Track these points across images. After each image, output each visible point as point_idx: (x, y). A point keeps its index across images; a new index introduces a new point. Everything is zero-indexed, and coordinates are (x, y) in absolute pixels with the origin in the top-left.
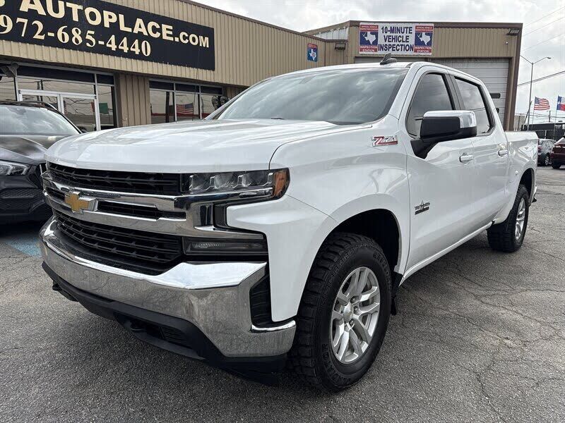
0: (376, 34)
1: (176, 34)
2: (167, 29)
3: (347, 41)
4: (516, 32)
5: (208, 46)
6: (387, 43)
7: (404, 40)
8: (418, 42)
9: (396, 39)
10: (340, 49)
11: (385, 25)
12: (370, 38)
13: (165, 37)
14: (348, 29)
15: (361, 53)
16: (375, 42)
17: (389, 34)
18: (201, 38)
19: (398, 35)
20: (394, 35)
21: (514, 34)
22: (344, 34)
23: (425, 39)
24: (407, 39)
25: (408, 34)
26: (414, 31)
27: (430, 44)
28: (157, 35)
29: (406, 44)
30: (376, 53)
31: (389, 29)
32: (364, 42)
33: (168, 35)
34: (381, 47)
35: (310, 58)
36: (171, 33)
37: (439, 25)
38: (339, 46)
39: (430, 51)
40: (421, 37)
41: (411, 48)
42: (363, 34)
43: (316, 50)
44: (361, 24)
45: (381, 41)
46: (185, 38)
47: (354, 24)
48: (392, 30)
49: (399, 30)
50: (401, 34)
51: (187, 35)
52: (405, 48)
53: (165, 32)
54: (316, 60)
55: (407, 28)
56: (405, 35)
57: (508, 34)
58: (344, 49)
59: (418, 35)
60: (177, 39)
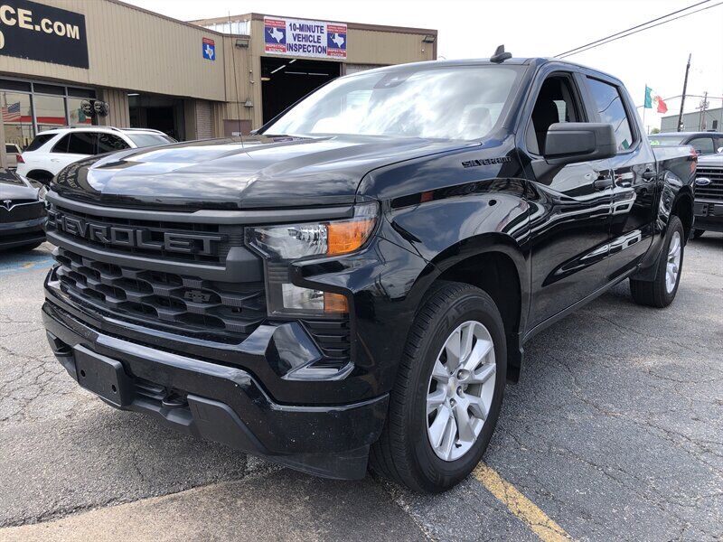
0: (283, 30)
1: (36, 21)
2: (25, 15)
3: (249, 37)
4: (432, 39)
5: (78, 38)
6: (298, 43)
7: (316, 40)
8: (331, 44)
9: (306, 38)
10: (242, 46)
11: (293, 21)
12: (277, 35)
13: (22, 25)
14: (249, 23)
15: (267, 52)
16: (283, 41)
17: (298, 32)
18: (69, 26)
19: (308, 34)
20: (304, 33)
21: (429, 42)
22: (245, 29)
23: (339, 40)
24: (318, 39)
25: (320, 34)
26: (325, 31)
27: (343, 46)
28: (12, 22)
29: (318, 45)
30: (284, 53)
31: (298, 26)
32: (269, 39)
33: (26, 22)
34: (291, 47)
35: (206, 56)
36: (30, 20)
37: (352, 26)
38: (239, 43)
39: (345, 55)
40: (334, 38)
41: (324, 50)
42: (268, 30)
43: (212, 47)
44: (265, 18)
45: (290, 40)
46: (48, 26)
47: (257, 17)
48: (301, 28)
49: (309, 28)
50: (312, 33)
51: (50, 23)
52: (317, 50)
53: (22, 19)
54: (213, 58)
55: (318, 27)
56: (316, 34)
57: (424, 41)
58: (247, 46)
59: (330, 36)
60: (38, 28)
